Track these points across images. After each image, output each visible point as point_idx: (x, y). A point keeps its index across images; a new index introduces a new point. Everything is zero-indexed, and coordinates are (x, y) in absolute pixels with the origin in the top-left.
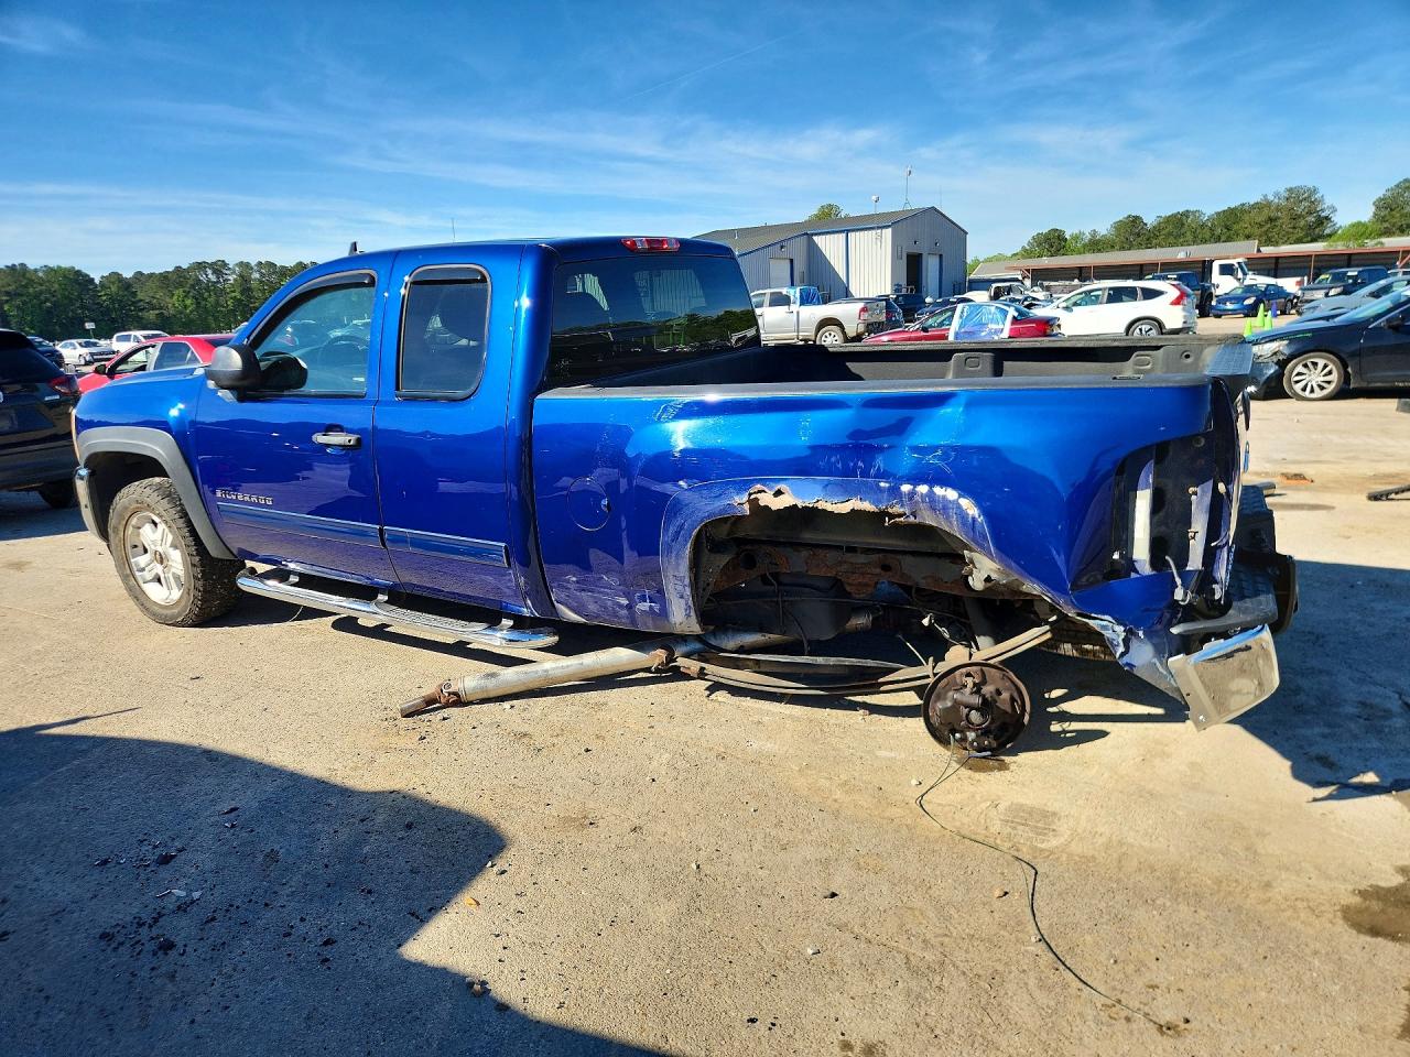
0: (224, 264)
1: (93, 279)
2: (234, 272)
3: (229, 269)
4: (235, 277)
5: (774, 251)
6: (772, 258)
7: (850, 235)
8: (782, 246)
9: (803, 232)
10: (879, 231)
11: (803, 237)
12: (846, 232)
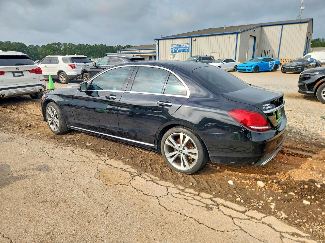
0: (60, 44)
1: (27, 46)
3: (61, 45)
4: (63, 47)
5: (251, 32)
6: (250, 35)
7: (284, 26)
8: (254, 30)
9: (261, 25)
10: (300, 24)
11: (260, 27)
12: (282, 24)
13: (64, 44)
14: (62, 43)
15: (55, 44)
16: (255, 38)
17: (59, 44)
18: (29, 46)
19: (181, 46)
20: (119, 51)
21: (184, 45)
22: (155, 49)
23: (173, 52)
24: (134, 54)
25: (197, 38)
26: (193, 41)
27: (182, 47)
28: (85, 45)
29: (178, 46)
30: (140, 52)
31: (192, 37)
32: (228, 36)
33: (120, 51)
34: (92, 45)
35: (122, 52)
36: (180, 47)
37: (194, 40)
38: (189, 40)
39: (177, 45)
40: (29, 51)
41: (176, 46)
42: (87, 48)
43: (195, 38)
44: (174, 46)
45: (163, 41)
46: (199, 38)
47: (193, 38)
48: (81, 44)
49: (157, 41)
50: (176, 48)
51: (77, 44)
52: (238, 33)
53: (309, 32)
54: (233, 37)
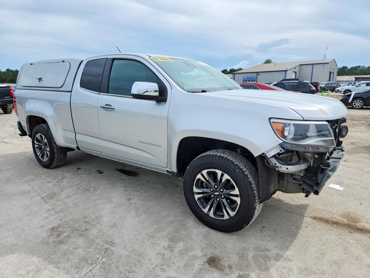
6: (293, 72)
7: (314, 65)
8: (295, 69)
9: (299, 64)
10: (324, 64)
12: (313, 64)
16: (296, 72)
21: (252, 77)
23: (245, 81)
25: (260, 73)
26: (258, 75)
27: (250, 78)
31: (257, 72)
32: (280, 73)
36: (248, 79)
38: (255, 74)
41: (246, 78)
43: (259, 73)
44: (245, 78)
45: (237, 74)
46: (262, 73)
47: (258, 73)
49: (234, 74)
50: (246, 79)
52: (286, 71)
53: (331, 69)
54: (284, 73)
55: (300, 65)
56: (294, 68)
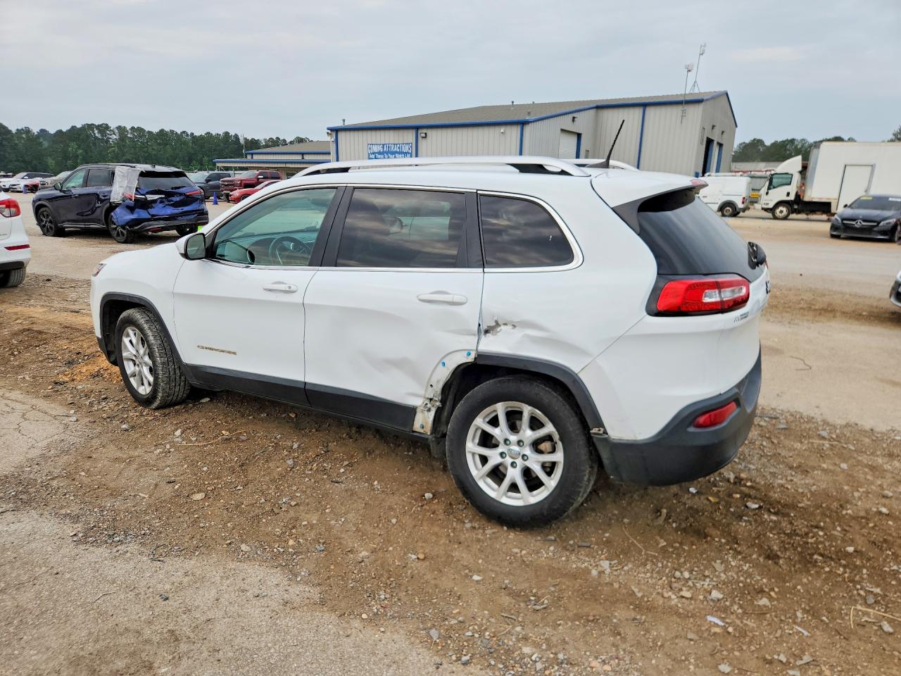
0: (107, 127)
1: (10, 131)
2: (114, 134)
3: (113, 131)
4: (115, 137)
5: (565, 122)
6: (563, 130)
7: (651, 112)
8: (574, 118)
9: (595, 105)
10: (684, 107)
11: (594, 110)
12: (644, 105)
13: (119, 128)
14: (113, 126)
15: (90, 127)
16: (579, 136)
17: (104, 128)
18: (18, 130)
19: (392, 148)
20: (249, 154)
21: (399, 148)
22: (329, 154)
24: (286, 163)
25: (429, 132)
26: (420, 138)
27: (394, 153)
28: (179, 132)
29: (385, 149)
30: (303, 158)
31: (417, 128)
32: (502, 131)
33: (252, 154)
34: (197, 134)
35: (256, 157)
36: (388, 153)
37: (424, 135)
38: (409, 136)
39: (383, 148)
40: (16, 144)
41: (379, 148)
42: (185, 143)
43: (424, 131)
44: (375, 149)
45: (348, 133)
46: (434, 131)
47: (420, 131)
48: (167, 129)
49: (334, 134)
50: (380, 152)
51: (155, 130)
52: (523, 123)
53: (713, 127)
54: (514, 132)
55: (598, 107)
56: (570, 116)
